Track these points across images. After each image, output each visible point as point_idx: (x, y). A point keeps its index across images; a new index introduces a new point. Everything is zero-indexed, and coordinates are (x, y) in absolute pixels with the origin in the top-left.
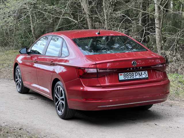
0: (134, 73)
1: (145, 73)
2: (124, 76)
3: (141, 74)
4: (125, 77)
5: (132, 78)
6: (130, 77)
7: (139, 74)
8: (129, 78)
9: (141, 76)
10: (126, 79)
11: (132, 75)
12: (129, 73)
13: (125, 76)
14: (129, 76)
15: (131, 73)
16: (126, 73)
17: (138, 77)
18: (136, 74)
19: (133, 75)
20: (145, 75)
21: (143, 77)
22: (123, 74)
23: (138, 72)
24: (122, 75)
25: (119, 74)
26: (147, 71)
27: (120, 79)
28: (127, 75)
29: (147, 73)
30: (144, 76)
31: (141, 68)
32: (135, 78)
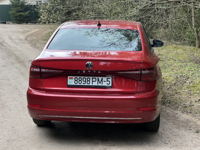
0: (91, 78)
1: (108, 80)
2: (75, 80)
3: (102, 80)
4: (76, 82)
5: (86, 84)
6: (84, 82)
7: (98, 80)
8: (82, 84)
9: (100, 83)
10: (78, 84)
11: (87, 81)
12: (82, 77)
13: (77, 80)
14: (82, 81)
15: (86, 78)
16: (78, 77)
17: (95, 84)
18: (94, 80)
19: (89, 81)
20: (107, 82)
21: (103, 85)
22: (74, 77)
23: (97, 78)
24: (72, 78)
25: (69, 77)
26: (111, 78)
27: (68, 84)
28: (80, 79)
29: (110, 80)
30: (105, 84)
31: (99, 72)
32: (91, 84)
